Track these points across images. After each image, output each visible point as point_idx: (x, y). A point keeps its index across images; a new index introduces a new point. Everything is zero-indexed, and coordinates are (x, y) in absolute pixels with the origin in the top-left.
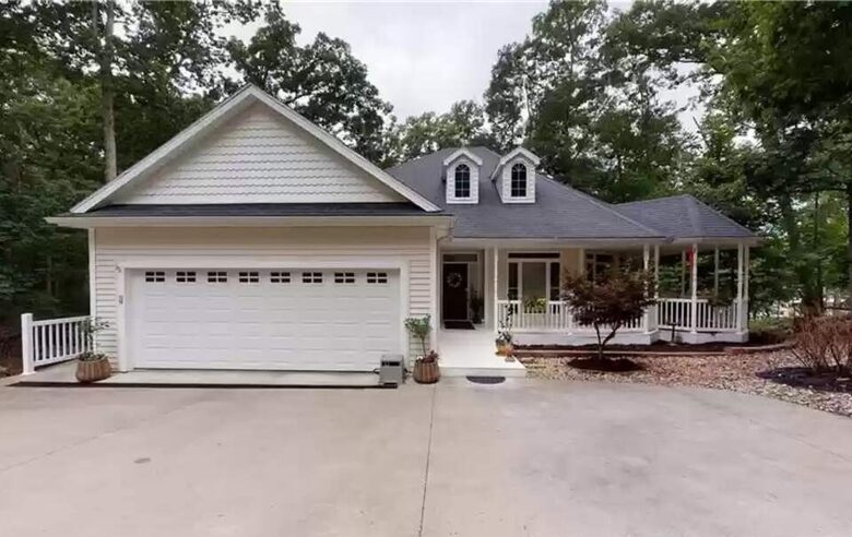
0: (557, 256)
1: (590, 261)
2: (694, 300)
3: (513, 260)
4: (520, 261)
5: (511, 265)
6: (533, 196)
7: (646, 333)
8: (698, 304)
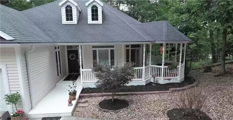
0: (113, 47)
1: (128, 48)
2: (162, 67)
3: (94, 49)
4: (97, 49)
5: (93, 51)
6: (101, 21)
7: (144, 80)
8: (164, 68)
